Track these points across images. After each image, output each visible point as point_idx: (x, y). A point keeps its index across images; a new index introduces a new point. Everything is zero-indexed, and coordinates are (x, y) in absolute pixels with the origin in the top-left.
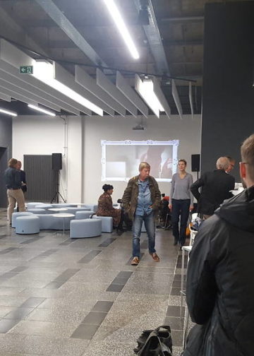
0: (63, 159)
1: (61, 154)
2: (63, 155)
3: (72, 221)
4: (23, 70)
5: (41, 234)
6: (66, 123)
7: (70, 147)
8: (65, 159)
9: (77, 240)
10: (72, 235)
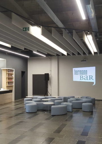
0: (49, 76)
1: (48, 74)
2: (49, 74)
3: (52, 106)
4: (24, 29)
5: (38, 113)
6: (51, 59)
7: (52, 70)
8: (51, 76)
9: (55, 116)
10: (52, 114)
